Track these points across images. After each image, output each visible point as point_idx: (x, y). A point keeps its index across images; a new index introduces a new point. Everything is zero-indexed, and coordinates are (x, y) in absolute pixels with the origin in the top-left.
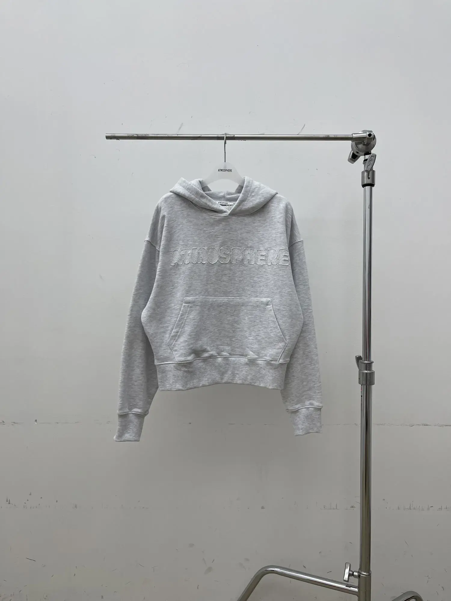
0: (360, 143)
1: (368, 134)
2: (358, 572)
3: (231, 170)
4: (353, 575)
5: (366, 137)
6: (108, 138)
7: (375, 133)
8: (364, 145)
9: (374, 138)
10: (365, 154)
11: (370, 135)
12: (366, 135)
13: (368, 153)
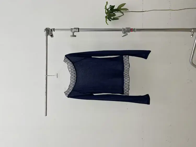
0: (48, 33)
1: (45, 31)
2: (192, 32)
3: (57, 74)
4: (193, 34)
6: (46, 115)
7: (45, 28)
10: (52, 31)
12: (46, 31)
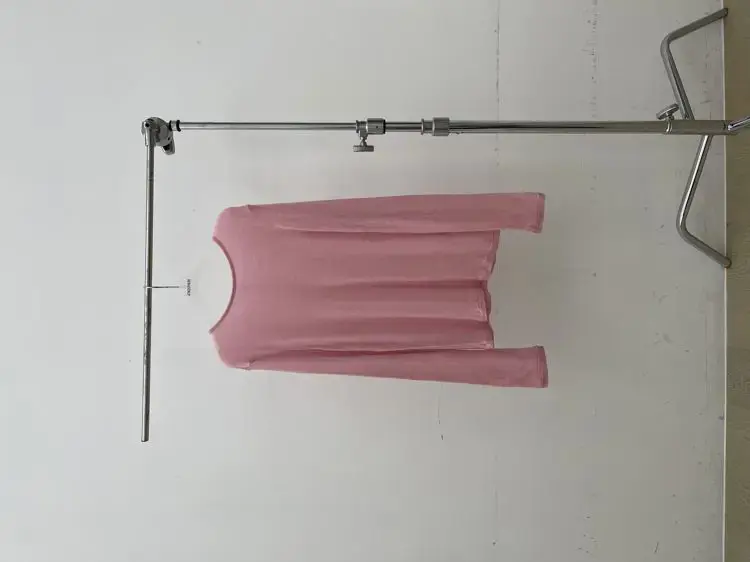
0: (157, 136)
1: (145, 128)
5: (151, 130)
6: (146, 439)
7: (144, 119)
8: (159, 131)
9: (150, 120)
11: (147, 125)
13: (170, 127)
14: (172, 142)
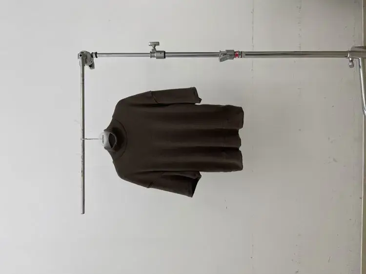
0: (86, 61)
2: (349, 58)
4: (352, 61)
5: (82, 58)
8: (87, 58)
9: (82, 52)
10: (92, 57)
11: (81, 56)
14: (93, 64)
